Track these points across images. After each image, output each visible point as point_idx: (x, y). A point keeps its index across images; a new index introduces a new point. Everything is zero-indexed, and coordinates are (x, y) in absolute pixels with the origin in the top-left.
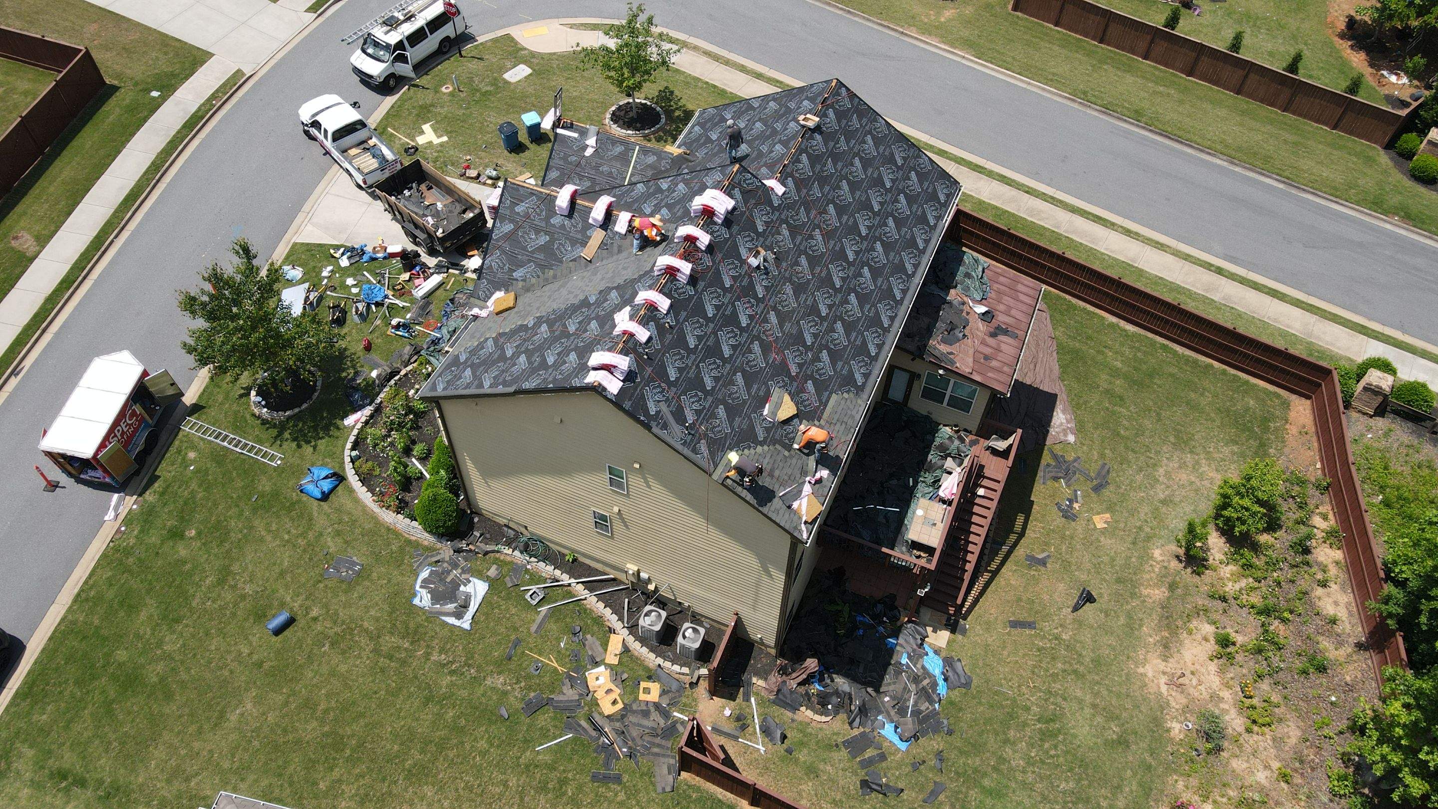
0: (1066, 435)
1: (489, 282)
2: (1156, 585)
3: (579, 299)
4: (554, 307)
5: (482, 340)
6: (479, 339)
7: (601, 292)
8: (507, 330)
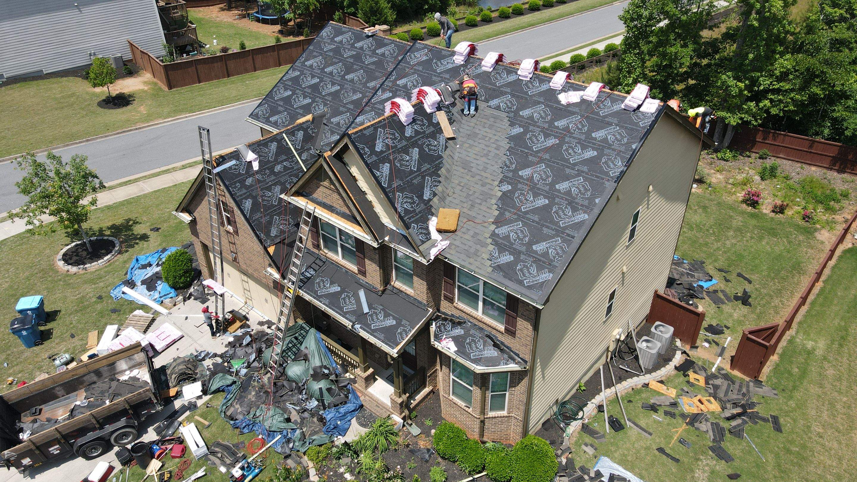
1: (416, 222)
3: (505, 144)
4: (496, 168)
5: (489, 241)
6: (484, 245)
7: (512, 125)
8: (496, 213)
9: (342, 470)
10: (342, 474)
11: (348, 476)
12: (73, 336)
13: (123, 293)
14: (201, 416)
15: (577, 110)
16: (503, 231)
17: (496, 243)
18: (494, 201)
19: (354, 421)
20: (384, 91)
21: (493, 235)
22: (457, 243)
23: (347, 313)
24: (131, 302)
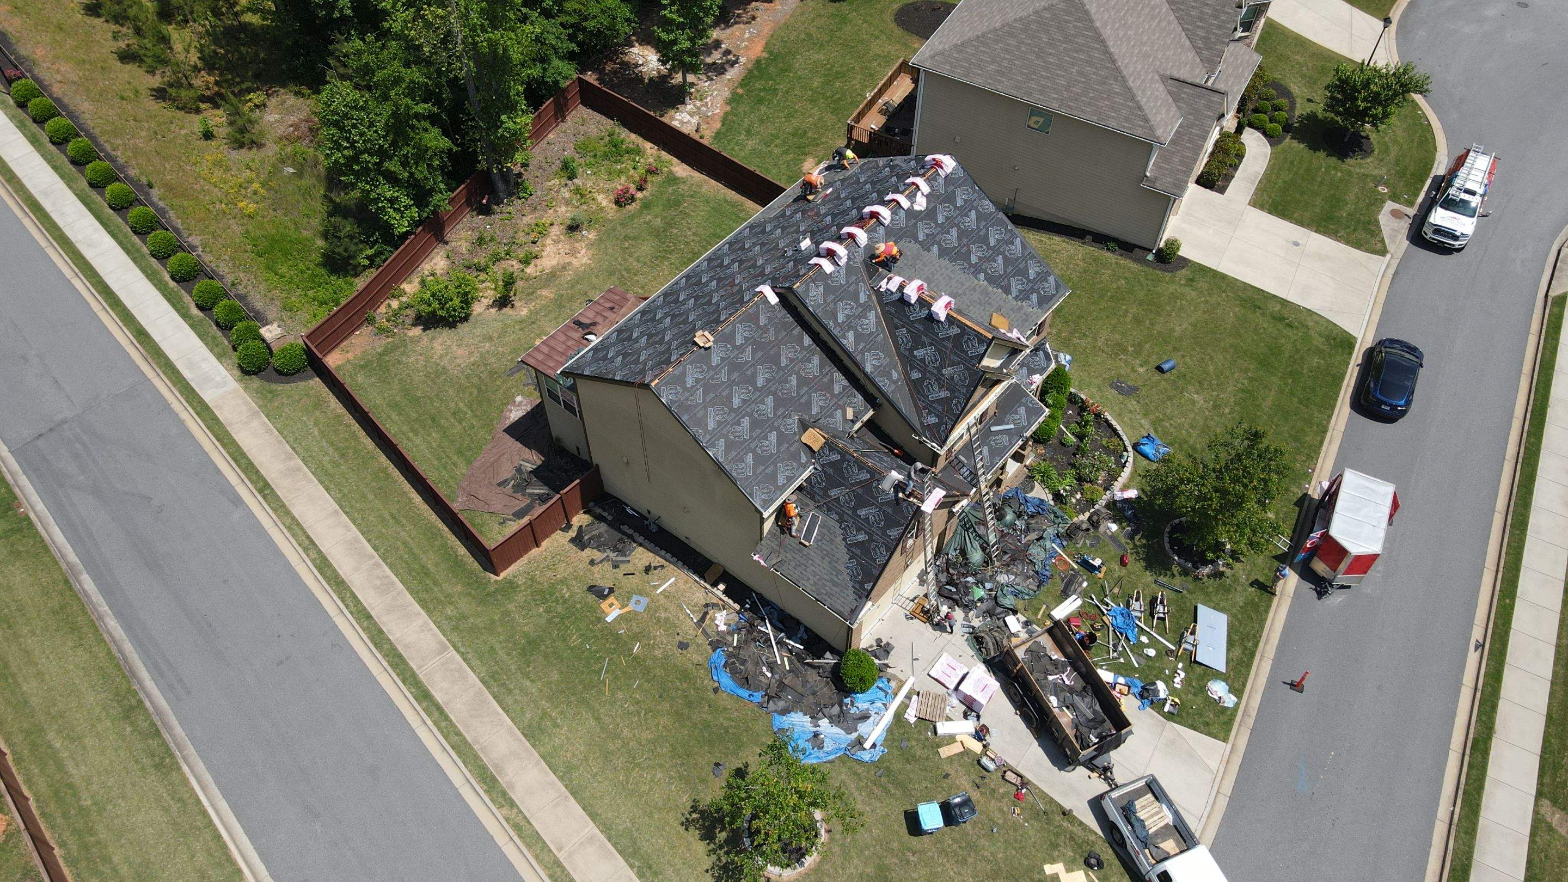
0: (521, 402)
2: (541, 296)
3: (945, 262)
4: (963, 277)
5: (1019, 303)
6: (1021, 307)
7: (929, 250)
8: (1000, 290)
9: (1074, 501)
10: (1077, 500)
11: (1079, 496)
12: (947, 776)
13: (874, 746)
14: (1036, 614)
15: (932, 205)
16: (1014, 292)
17: (1022, 300)
18: (990, 289)
19: (1029, 495)
20: (844, 337)
21: (1016, 298)
22: (1015, 324)
23: (1010, 443)
24: (890, 730)
